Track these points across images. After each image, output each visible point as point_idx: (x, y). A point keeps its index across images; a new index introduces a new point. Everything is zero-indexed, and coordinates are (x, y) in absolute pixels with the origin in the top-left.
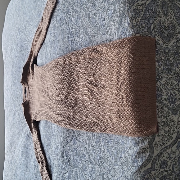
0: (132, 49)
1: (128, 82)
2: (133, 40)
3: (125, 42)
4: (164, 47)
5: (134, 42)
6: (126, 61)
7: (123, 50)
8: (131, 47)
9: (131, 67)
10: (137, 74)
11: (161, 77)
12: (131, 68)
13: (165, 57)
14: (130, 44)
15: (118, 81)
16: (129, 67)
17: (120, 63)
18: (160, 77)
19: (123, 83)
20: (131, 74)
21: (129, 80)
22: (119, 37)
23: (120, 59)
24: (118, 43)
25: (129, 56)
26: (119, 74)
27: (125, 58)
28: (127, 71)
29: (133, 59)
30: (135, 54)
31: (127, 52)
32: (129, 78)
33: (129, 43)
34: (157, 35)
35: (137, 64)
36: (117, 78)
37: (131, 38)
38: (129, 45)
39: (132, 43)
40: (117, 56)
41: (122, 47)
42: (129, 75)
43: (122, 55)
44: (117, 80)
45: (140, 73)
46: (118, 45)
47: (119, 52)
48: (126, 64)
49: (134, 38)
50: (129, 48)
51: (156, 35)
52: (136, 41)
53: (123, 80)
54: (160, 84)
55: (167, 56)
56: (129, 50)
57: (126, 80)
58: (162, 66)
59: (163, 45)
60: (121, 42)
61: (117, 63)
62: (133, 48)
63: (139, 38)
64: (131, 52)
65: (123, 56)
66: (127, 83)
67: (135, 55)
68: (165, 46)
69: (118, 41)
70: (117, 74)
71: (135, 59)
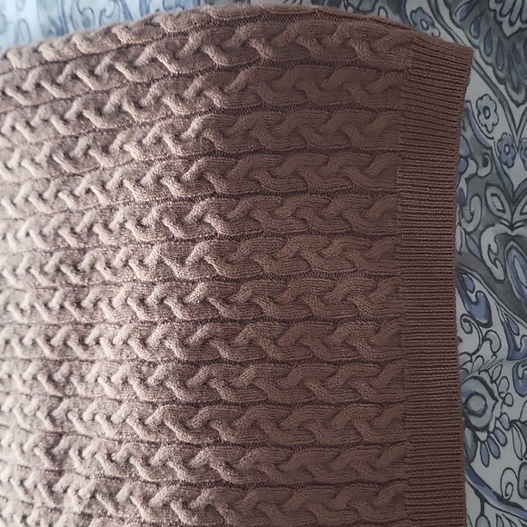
0: (211, 152)
1: (174, 497)
2: (221, 49)
3: (132, 66)
4: (497, 134)
5: (232, 71)
6: (140, 275)
7: (105, 150)
8: (205, 126)
9: (205, 342)
10: (267, 428)
11: (485, 428)
12: (198, 356)
13: (500, 228)
14: (189, 93)
15: (59, 465)
16: (183, 343)
17: (74, 279)
18: (474, 429)
19: (111, 496)
20: (206, 425)
21: (181, 475)
22: (55, 14)
23: (72, 242)
24: (52, 69)
25: (179, 221)
26: (62, 387)
27: (138, 235)
28: (161, 383)
29: (221, 255)
30: (244, 204)
31: (158, 179)
32: (185, 462)
33: (180, 82)
34: (444, 12)
35: (270, 310)
36: (47, 425)
37: (206, 22)
38: (180, 99)
39: (219, 78)
40: (42, 208)
41: (99, 112)
42: (187, 429)
43: (103, 200)
44: (48, 452)
45: (299, 415)
46: (54, 92)
47: (66, 167)
48: (142, 302)
49: (242, 31)
50: (177, 138)
51: (437, 12)
52: (253, 58)
53: (108, 469)
54: (483, 500)
55: (517, 217)
56: (175, 150)
57: (143, 473)
58: (498, 327)
59: (493, 119)
60: (89, 60)
61: (44, 282)
62: (222, 134)
63: (294, 27)
64: (200, 177)
65: (112, 209)
66: (155, 512)
67: (248, 216)
68: (503, 128)
69: (48, 55)
70: (49, 389)
71: (248, 260)
